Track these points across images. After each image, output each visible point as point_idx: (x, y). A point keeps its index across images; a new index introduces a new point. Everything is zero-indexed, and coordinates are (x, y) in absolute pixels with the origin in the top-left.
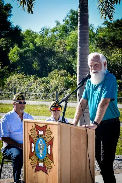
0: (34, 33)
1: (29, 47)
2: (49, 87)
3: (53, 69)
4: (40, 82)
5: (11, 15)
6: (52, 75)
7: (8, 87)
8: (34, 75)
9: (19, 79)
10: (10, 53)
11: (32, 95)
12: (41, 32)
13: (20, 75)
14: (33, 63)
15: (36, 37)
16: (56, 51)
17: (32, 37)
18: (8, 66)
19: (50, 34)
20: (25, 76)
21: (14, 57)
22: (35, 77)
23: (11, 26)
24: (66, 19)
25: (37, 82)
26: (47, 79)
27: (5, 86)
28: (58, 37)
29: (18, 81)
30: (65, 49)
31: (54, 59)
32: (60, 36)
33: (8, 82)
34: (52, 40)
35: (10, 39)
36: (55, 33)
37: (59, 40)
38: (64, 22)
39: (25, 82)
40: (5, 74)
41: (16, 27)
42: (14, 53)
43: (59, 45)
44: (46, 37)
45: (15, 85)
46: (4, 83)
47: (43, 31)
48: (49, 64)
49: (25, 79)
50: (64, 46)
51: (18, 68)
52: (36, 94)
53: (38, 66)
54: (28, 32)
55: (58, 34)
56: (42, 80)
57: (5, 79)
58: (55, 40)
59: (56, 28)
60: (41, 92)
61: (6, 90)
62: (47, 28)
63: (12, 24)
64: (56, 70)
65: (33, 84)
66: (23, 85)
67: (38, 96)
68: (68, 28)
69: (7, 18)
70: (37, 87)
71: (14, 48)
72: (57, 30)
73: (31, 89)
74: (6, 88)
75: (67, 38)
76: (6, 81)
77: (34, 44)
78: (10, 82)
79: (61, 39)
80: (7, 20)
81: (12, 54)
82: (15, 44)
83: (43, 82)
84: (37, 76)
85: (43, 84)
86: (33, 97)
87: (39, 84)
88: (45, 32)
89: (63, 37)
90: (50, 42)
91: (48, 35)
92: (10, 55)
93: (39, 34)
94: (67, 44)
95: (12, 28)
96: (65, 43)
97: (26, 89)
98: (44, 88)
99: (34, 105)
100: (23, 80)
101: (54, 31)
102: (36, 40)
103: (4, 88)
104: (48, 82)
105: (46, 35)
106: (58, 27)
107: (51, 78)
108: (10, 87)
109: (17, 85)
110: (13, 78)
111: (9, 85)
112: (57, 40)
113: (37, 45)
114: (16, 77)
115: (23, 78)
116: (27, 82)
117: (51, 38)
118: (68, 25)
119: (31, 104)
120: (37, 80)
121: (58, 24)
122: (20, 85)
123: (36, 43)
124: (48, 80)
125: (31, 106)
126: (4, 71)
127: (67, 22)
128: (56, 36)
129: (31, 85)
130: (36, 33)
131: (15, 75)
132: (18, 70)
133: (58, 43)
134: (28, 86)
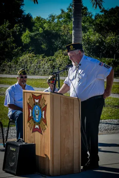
0: (43, 20)
1: (38, 31)
2: (55, 64)
3: (59, 50)
4: (47, 60)
5: (23, 5)
6: (58, 54)
7: (21, 64)
8: (43, 55)
9: (30, 57)
10: (23, 36)
11: (41, 71)
12: (48, 19)
13: (31, 55)
14: (42, 44)
15: (45, 22)
16: (61, 34)
17: (41, 23)
18: (21, 47)
19: (56, 20)
20: (35, 55)
21: (26, 39)
22: (43, 56)
23: (23, 14)
24: (69, 8)
25: (45, 60)
26: (53, 57)
27: (19, 63)
28: (63, 23)
29: (29, 59)
30: (69, 32)
31: (59, 41)
32: (64, 22)
33: (21, 60)
34: (57, 26)
35: (22, 24)
36: (60, 19)
37: (63, 26)
38: (68, 10)
39: (35, 60)
40: (18, 54)
41: (27, 15)
42: (27, 36)
43: (63, 30)
44: (53, 23)
45: (27, 62)
46: (17, 61)
47: (50, 18)
48: (55, 45)
49: (35, 58)
50: (68, 30)
51: (30, 49)
52: (44, 70)
53: (46, 47)
54: (38, 19)
55: (62, 20)
56: (49, 59)
57: (18, 58)
58: (60, 25)
59: (61, 15)
60: (48, 68)
61: (19, 67)
62: (54, 15)
63: (24, 12)
64: (61, 50)
65: (42, 61)
66: (33, 63)
67: (46, 72)
68: (72, 15)
69: (20, 7)
70: (45, 64)
71: (26, 32)
72: (62, 17)
73: (40, 66)
74: (19, 65)
75: (70, 23)
76: (19, 59)
77: (43, 28)
78: (23, 60)
79: (65, 25)
80: (20, 8)
81: (24, 37)
82: (27, 28)
83: (50, 60)
84: (45, 55)
85: (50, 62)
86: (41, 73)
87: (46, 62)
88: (52, 18)
89: (67, 22)
90: (56, 27)
91: (55, 21)
92: (23, 38)
93: (47, 20)
94: (70, 29)
95: (24, 15)
96: (68, 28)
97: (36, 66)
98: (51, 65)
99: (42, 79)
100: (33, 59)
101: (59, 17)
102: (44, 25)
103: (18, 65)
104: (54, 60)
105: (53, 21)
106: (63, 15)
107: (57, 57)
108: (23, 64)
109: (29, 63)
110: (25, 57)
111: (22, 63)
112: (62, 25)
113: (45, 29)
114: (27, 56)
115: (34, 57)
116: (36, 60)
117: (57, 23)
118: (71, 12)
119: (39, 78)
120: (45, 59)
121: (63, 11)
122: (31, 63)
123: (45, 28)
124: (54, 59)
125: (39, 80)
126: (17, 51)
127: (71, 10)
128: (61, 22)
129: (40, 63)
130: (44, 19)
131: (27, 54)
132: (29, 51)
133: (62, 28)
134: (37, 64)
